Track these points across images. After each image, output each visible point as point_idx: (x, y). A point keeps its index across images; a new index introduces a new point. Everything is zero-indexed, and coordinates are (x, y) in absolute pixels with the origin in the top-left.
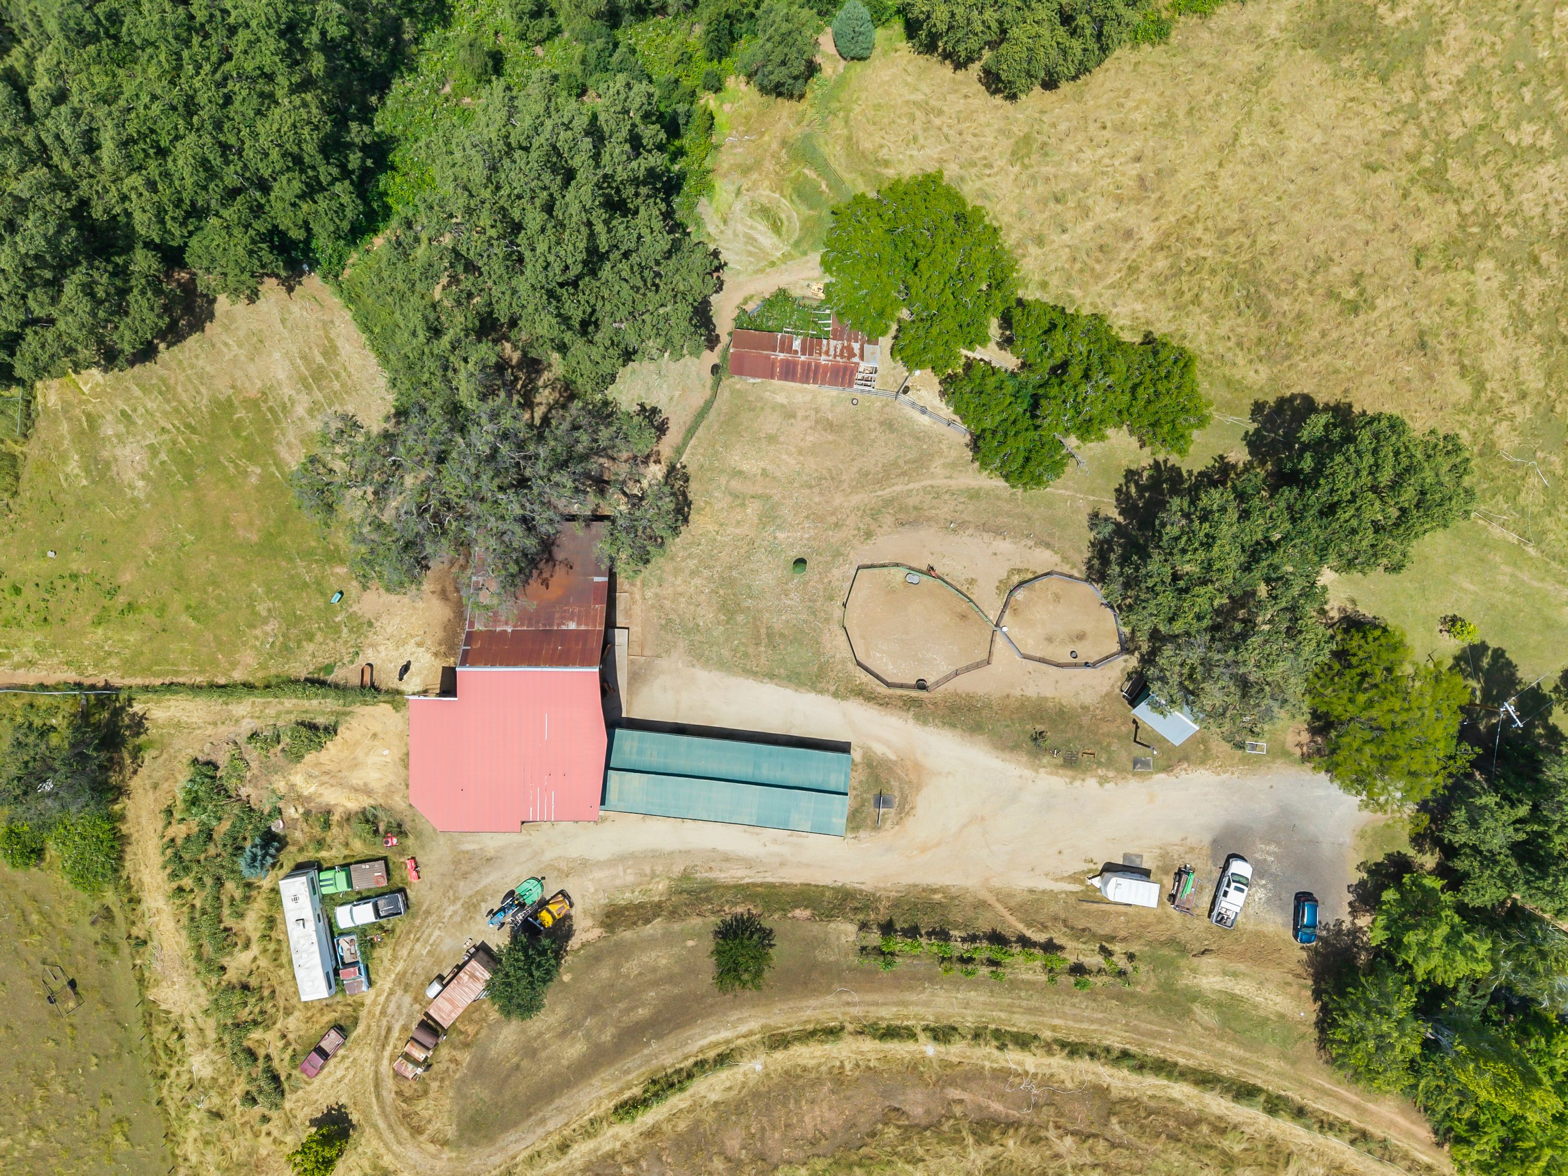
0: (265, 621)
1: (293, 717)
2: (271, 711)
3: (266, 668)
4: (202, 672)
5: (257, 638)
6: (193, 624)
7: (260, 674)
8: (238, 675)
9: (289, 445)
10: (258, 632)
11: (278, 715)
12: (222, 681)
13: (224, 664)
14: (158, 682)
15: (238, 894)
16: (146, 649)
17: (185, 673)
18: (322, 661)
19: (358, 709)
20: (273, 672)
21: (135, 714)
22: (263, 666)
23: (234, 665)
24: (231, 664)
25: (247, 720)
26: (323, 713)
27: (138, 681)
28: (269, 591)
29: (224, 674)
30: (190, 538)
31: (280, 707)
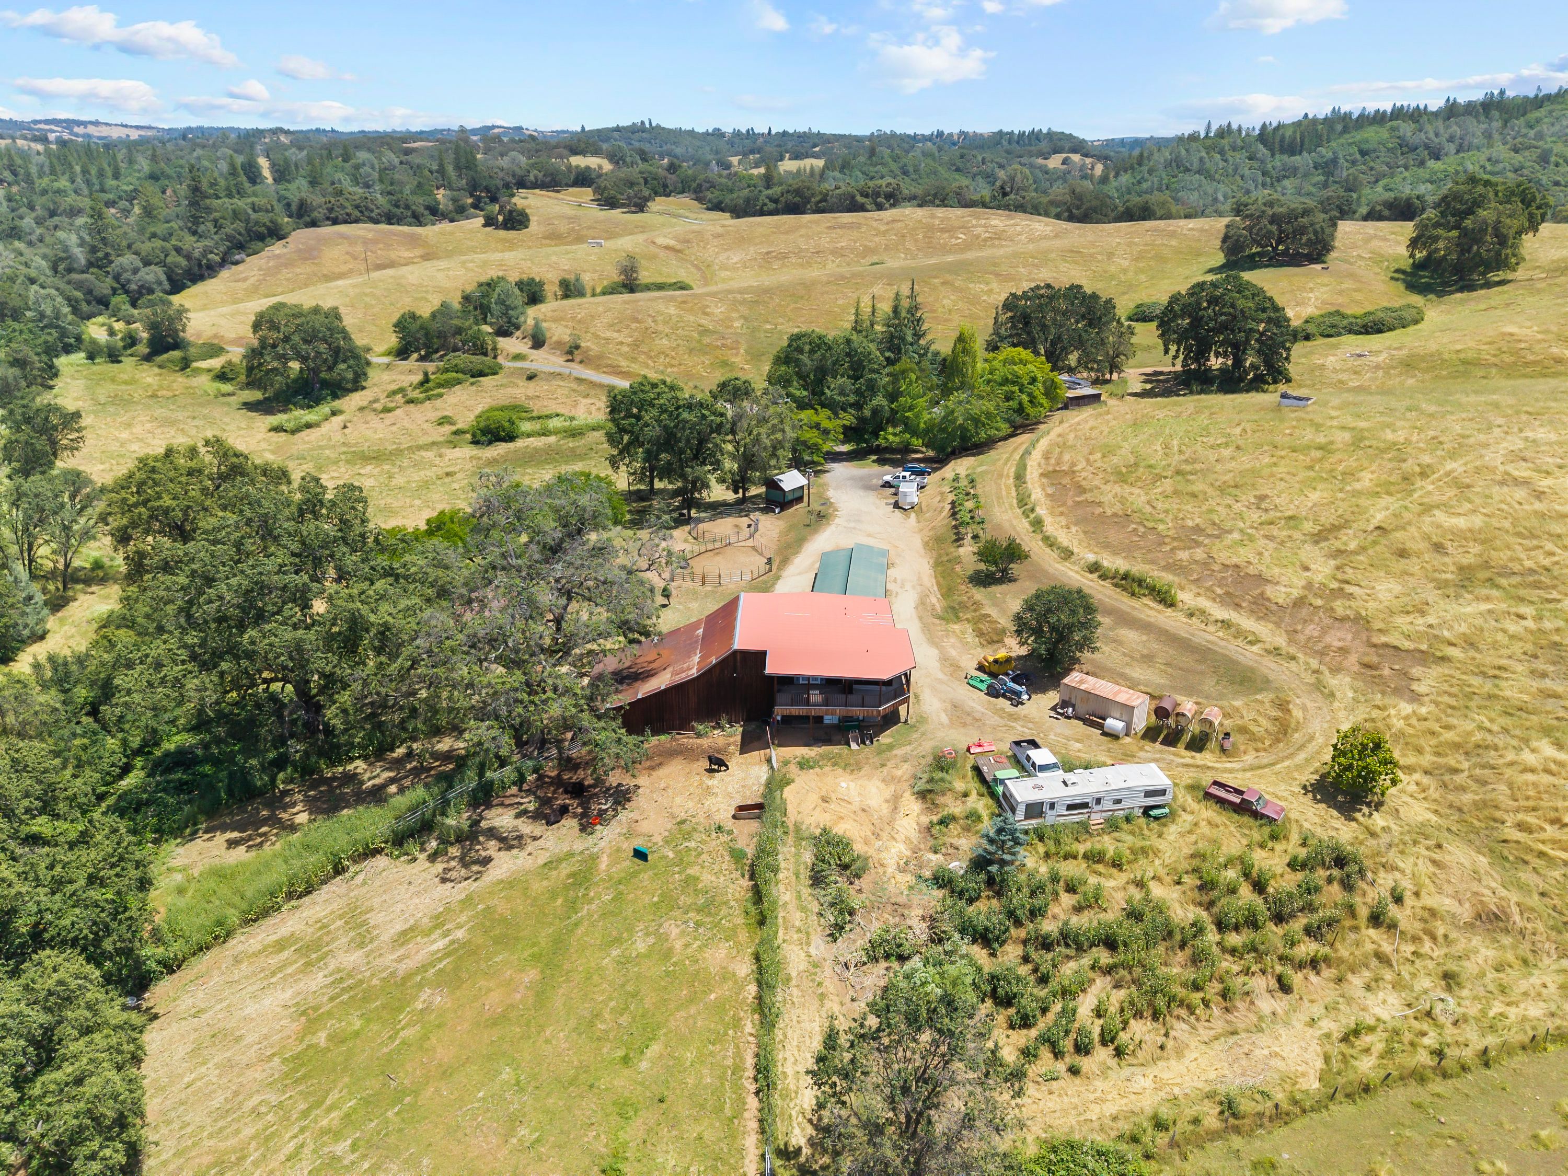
0: (663, 938)
1: (806, 891)
2: (797, 918)
3: (734, 929)
4: (737, 1023)
5: (687, 946)
6: (655, 1048)
7: (743, 936)
8: (744, 968)
9: (400, 960)
10: (678, 945)
11: (804, 909)
12: (752, 989)
13: (726, 990)
14: (753, 1103)
15: (1067, 900)
16: (693, 1131)
17: (738, 1054)
18: (727, 863)
19: (792, 816)
20: (740, 920)
21: (811, 1142)
22: (731, 935)
23: (726, 975)
24: (724, 978)
25: (813, 951)
26: (797, 855)
27: (751, 1142)
28: (618, 941)
29: (741, 988)
30: (507, 1074)
31: (791, 907)
